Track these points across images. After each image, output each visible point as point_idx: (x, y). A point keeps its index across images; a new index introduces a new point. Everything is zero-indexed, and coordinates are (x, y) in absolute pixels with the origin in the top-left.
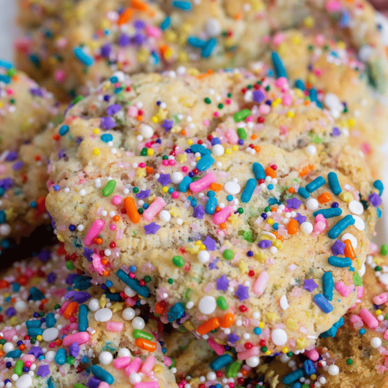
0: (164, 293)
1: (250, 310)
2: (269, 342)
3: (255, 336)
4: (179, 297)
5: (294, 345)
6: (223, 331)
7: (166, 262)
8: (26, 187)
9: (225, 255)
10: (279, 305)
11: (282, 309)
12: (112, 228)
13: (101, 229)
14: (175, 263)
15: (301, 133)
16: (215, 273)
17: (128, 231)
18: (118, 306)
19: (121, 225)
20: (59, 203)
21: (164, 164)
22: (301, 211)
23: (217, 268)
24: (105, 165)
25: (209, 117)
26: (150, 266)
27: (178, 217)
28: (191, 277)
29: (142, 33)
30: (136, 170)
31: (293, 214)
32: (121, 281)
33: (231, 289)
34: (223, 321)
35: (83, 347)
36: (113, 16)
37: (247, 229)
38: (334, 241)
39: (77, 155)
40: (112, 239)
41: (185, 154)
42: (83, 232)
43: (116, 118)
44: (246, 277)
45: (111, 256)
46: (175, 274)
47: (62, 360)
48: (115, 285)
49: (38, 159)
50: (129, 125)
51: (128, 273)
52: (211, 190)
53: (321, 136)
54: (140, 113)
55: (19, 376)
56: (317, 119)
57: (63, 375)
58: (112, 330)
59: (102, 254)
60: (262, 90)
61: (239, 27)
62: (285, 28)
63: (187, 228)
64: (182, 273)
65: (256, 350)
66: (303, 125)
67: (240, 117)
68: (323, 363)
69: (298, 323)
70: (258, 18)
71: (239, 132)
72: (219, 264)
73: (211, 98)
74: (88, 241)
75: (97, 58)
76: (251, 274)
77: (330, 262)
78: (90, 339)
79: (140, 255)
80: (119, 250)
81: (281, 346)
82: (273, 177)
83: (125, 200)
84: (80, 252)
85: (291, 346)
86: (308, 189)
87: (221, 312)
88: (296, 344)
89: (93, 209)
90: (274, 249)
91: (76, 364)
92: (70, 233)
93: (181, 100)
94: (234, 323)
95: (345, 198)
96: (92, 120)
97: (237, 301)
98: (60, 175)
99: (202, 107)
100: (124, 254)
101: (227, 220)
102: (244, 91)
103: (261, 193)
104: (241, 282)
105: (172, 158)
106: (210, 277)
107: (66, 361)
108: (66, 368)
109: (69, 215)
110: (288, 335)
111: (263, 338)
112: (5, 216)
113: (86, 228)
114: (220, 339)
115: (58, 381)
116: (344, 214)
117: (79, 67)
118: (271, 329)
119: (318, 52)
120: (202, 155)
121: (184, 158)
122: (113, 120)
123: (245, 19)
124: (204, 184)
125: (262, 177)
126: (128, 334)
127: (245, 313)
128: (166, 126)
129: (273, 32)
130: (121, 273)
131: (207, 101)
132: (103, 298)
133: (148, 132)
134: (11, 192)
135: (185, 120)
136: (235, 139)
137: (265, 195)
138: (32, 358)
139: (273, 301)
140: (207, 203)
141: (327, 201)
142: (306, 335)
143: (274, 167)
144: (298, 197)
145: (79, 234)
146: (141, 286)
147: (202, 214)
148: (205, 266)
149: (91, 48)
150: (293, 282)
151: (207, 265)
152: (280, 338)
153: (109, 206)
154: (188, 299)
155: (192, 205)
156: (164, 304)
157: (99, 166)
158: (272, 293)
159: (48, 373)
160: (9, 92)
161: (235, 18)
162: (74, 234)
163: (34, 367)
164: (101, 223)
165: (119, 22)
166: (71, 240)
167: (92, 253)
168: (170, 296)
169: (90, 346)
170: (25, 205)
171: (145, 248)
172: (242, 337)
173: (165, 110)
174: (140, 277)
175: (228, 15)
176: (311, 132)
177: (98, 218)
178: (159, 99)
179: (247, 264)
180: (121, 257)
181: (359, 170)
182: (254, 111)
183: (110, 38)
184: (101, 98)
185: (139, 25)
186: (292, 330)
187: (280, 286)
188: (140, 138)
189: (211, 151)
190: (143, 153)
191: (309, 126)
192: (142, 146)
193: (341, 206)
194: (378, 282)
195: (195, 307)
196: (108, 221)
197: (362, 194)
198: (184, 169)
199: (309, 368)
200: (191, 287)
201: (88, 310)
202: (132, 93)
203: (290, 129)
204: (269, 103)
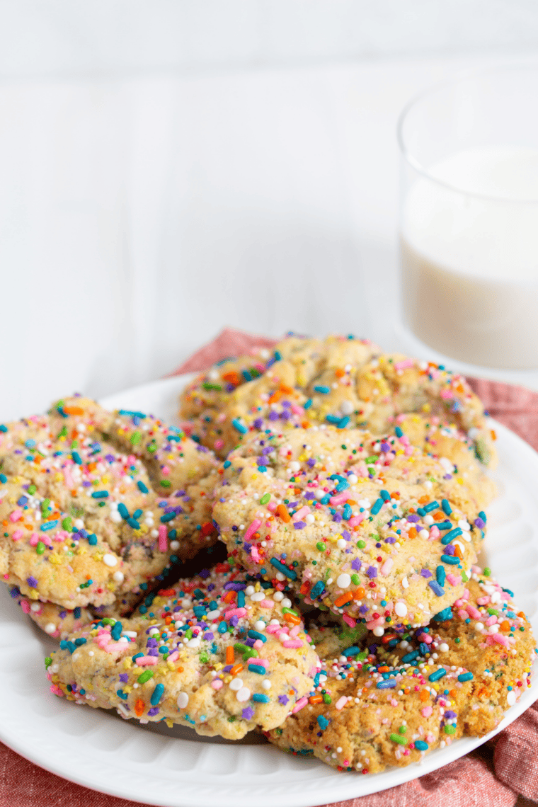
0: (310, 573)
1: (378, 586)
2: (393, 614)
3: (381, 608)
4: (321, 576)
5: (413, 618)
6: (356, 604)
7: (311, 548)
8: (193, 515)
9: (359, 545)
10: (401, 585)
11: (403, 588)
12: (268, 525)
13: (259, 526)
14: (319, 548)
15: (420, 474)
16: (351, 557)
17: (280, 528)
18: (270, 591)
19: (275, 523)
20: (224, 511)
21: (309, 486)
22: (420, 523)
23: (352, 553)
24: (261, 486)
25: (345, 460)
26: (298, 552)
27: (320, 520)
28: (331, 559)
29: (289, 411)
30: (286, 490)
31: (414, 525)
32: (274, 568)
33: (363, 569)
34: (356, 594)
35: (241, 621)
36: (265, 397)
37: (376, 533)
38: (445, 546)
39: (239, 481)
40: (267, 534)
41: (326, 481)
42: (244, 531)
43: (270, 457)
44: (375, 561)
45: (266, 547)
46: (318, 557)
47: (224, 629)
48: (269, 573)
49: (203, 494)
50: (280, 463)
51: (279, 559)
52: (346, 503)
53: (435, 477)
54: (289, 453)
55: (189, 640)
56: (433, 465)
57: (225, 640)
58: (265, 607)
59: (259, 546)
60: (388, 443)
61: (368, 408)
62: (406, 412)
63: (327, 529)
64: (324, 557)
65: (382, 620)
66: (421, 468)
67: (370, 460)
68: (436, 644)
69: (416, 599)
70: (384, 402)
71: (370, 470)
72: (354, 550)
73: (346, 446)
74: (248, 536)
75: (251, 429)
76: (379, 559)
77: (442, 560)
78: (247, 614)
79: (290, 545)
80: (273, 541)
81: (402, 618)
82: (397, 499)
83: (278, 507)
84: (241, 547)
85: (410, 619)
86: (425, 509)
87: (354, 587)
88: (415, 617)
89: (252, 513)
90: (397, 545)
91: (235, 633)
92: (233, 533)
93: (323, 445)
94: (365, 597)
95: (455, 516)
96: (250, 459)
97: (368, 579)
98: (223, 496)
99: (340, 451)
100: (277, 545)
101: (360, 524)
102: (373, 444)
103: (387, 510)
104: (371, 565)
105: (315, 482)
106: (346, 560)
107: (227, 630)
108: (227, 635)
109: (232, 519)
110: (408, 609)
111: (388, 609)
112: (176, 533)
113: (246, 528)
114: (353, 612)
115: (221, 645)
116: (453, 528)
117: (236, 435)
118: (394, 603)
119: (434, 429)
120: (340, 481)
121: (326, 483)
122: (267, 458)
123: (374, 402)
124: (341, 498)
125: (388, 498)
126: (278, 610)
127: (374, 589)
128: (310, 464)
129: (396, 415)
130: (274, 560)
131: (344, 447)
132: (258, 584)
133: (296, 466)
134: (181, 516)
135: (325, 460)
136: (367, 473)
137: (390, 512)
138: (199, 628)
139: (396, 582)
140: (344, 513)
141: (441, 518)
142: (422, 611)
143: (398, 494)
144: (417, 515)
145: (240, 533)
146: (290, 570)
147: (340, 520)
148: (342, 551)
149: (246, 421)
150: (412, 571)
151: (344, 551)
152: (402, 610)
153: (266, 511)
154: (328, 577)
155: (332, 513)
156: (308, 584)
157: (257, 488)
158: (395, 577)
159: (212, 639)
160: (179, 448)
161: (366, 400)
162: (236, 533)
163: (201, 633)
164: (259, 522)
165: (270, 402)
166: (233, 539)
167: (250, 546)
168: (314, 576)
169: (247, 620)
170: (192, 528)
171: (294, 540)
172: (371, 608)
173: (310, 451)
174: (289, 562)
175: (360, 398)
176: (428, 474)
177: (256, 519)
178: (305, 443)
179: (376, 553)
180: (274, 548)
181: (466, 502)
182: (382, 458)
183: (262, 414)
184: (258, 443)
185: (286, 404)
186: (412, 605)
187: (402, 572)
188: (289, 471)
189: (346, 480)
190: (292, 480)
191: (426, 469)
192: (290, 476)
193: (452, 522)
194: (482, 590)
195: (334, 584)
196: (264, 521)
197: (469, 519)
198: (325, 490)
199: (424, 648)
200: (331, 567)
201: (245, 595)
202: (283, 439)
203: (410, 470)
204: (394, 452)
